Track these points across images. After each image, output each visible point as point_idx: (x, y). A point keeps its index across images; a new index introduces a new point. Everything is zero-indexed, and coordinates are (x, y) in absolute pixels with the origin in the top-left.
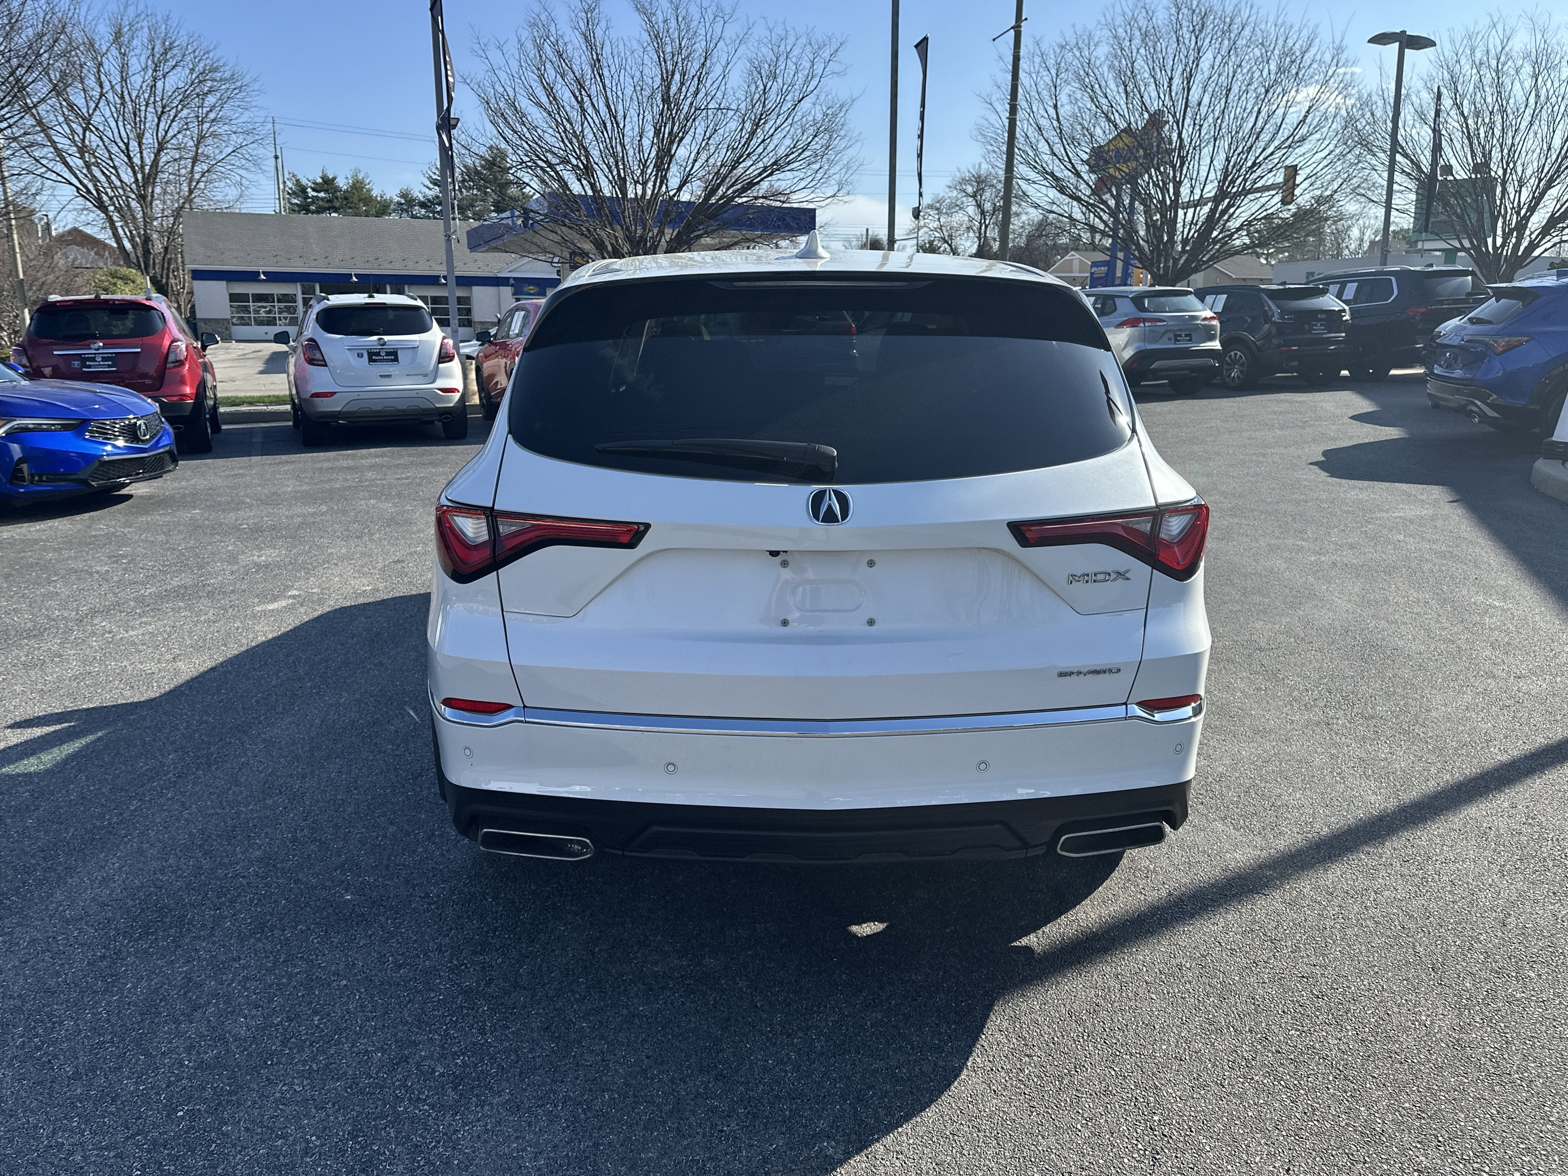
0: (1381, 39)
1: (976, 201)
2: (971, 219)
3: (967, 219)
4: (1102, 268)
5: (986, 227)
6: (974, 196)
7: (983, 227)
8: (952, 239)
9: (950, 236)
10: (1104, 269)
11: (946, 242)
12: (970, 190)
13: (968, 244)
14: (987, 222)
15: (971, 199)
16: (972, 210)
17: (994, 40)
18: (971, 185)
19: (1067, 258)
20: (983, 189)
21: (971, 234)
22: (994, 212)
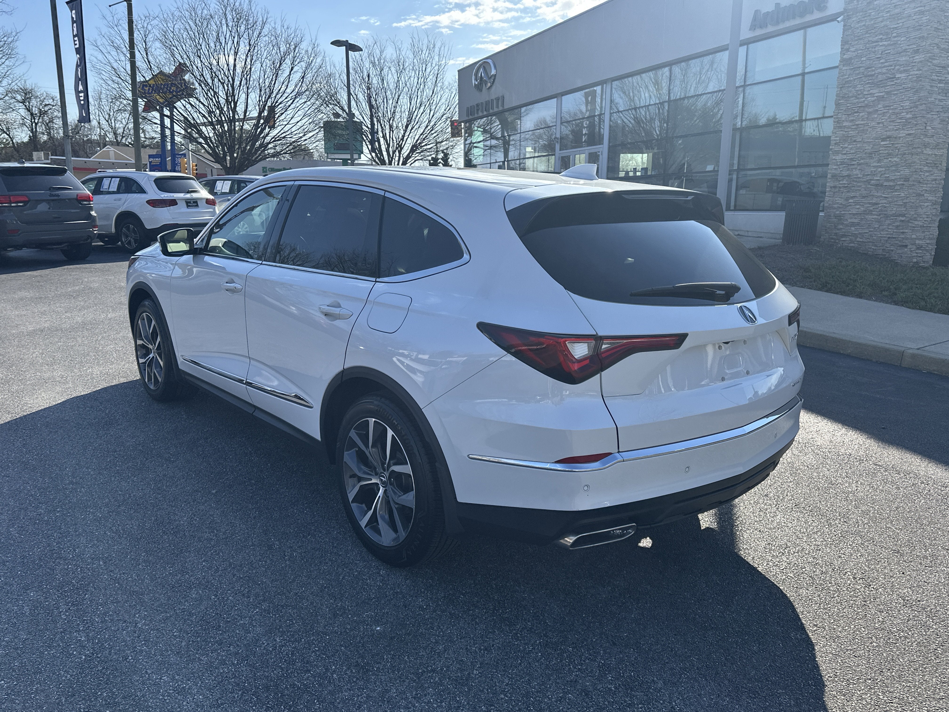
0: (337, 43)
1: (26, 106)
2: (23, 118)
3: (20, 117)
4: (157, 159)
5: (36, 124)
6: (23, 102)
7: (34, 124)
8: (9, 131)
9: (8, 129)
10: (158, 160)
11: (4, 132)
12: (19, 98)
13: (23, 135)
14: (36, 121)
15: (21, 104)
16: (23, 112)
17: (110, 6)
18: (20, 95)
19: (104, 149)
20: (30, 98)
21: (25, 128)
22: (41, 115)
